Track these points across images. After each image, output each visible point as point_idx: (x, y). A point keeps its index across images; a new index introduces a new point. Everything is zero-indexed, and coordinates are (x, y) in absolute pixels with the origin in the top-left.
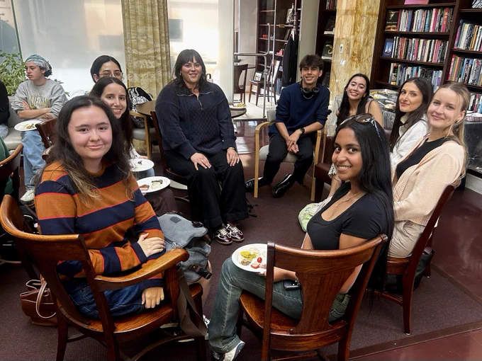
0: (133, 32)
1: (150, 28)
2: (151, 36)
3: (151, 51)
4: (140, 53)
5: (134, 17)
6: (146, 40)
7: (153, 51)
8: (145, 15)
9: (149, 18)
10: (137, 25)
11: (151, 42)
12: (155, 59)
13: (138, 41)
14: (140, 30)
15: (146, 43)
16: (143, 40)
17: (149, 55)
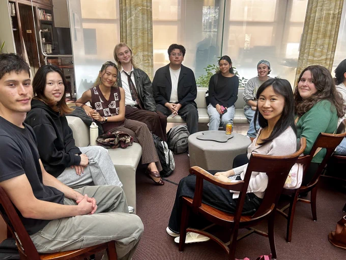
0: (313, 44)
1: (327, 40)
2: (326, 46)
3: (324, 57)
4: (315, 59)
5: (316, 33)
6: (322, 49)
7: (325, 57)
8: (326, 31)
9: (328, 33)
10: (317, 38)
11: (325, 51)
12: (326, 63)
13: (315, 50)
14: (319, 42)
15: (322, 51)
16: (319, 49)
17: (322, 60)
